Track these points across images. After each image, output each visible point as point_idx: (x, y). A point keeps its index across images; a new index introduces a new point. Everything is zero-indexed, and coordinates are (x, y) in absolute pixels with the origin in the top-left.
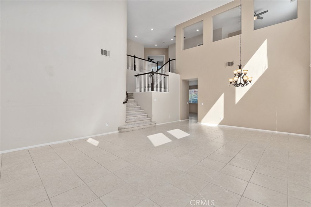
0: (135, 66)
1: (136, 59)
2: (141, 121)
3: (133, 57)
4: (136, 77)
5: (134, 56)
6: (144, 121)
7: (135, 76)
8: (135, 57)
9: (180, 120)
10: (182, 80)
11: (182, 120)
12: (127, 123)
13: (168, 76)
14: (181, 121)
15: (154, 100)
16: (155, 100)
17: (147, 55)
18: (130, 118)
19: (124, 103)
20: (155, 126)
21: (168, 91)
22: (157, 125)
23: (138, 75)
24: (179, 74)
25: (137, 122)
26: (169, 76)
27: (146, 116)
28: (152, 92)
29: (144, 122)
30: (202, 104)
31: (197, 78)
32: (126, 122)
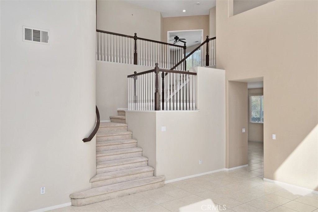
0: (136, 55)
1: (138, 41)
2: (129, 175)
3: (131, 37)
4: (132, 79)
5: (134, 35)
6: (138, 175)
7: (129, 76)
8: (135, 38)
9: (226, 167)
10: (230, 81)
11: (229, 168)
12: (93, 183)
13: (195, 74)
14: (227, 170)
15: (161, 129)
16: (164, 129)
17: (168, 32)
18: (105, 169)
19: (85, 140)
20: (162, 186)
21: (196, 108)
22: (166, 182)
23: (136, 75)
24: (223, 69)
25: (118, 179)
26: (198, 74)
27: (144, 163)
28: (155, 113)
29: (136, 178)
30: (274, 137)
31: (262, 78)
32: (92, 180)
